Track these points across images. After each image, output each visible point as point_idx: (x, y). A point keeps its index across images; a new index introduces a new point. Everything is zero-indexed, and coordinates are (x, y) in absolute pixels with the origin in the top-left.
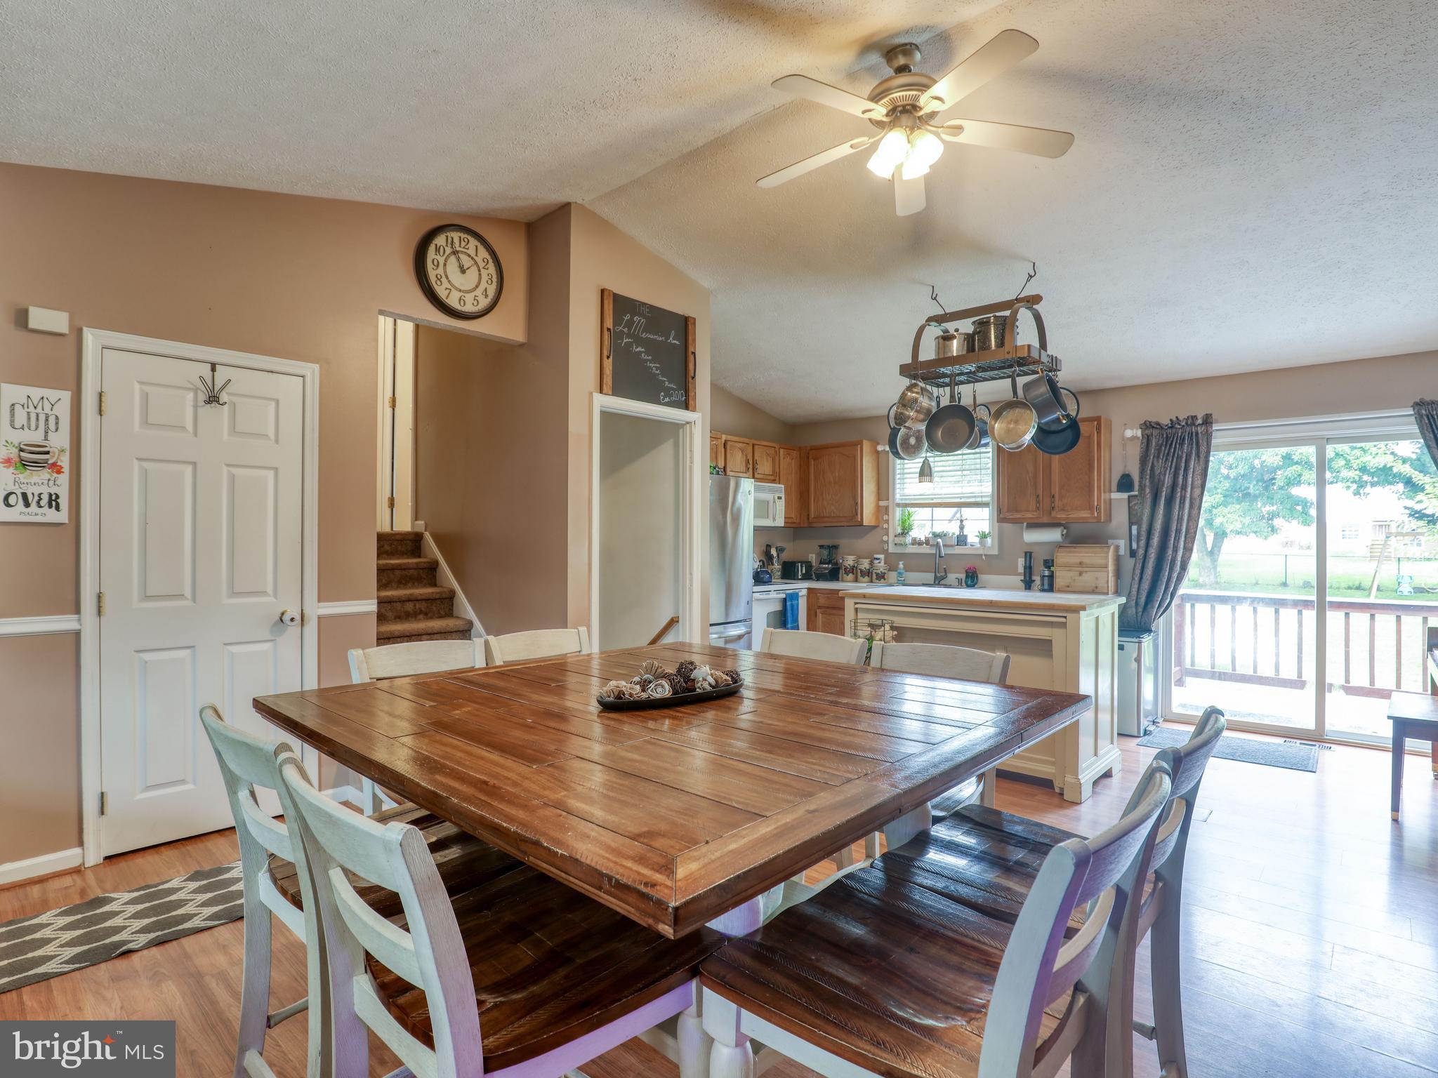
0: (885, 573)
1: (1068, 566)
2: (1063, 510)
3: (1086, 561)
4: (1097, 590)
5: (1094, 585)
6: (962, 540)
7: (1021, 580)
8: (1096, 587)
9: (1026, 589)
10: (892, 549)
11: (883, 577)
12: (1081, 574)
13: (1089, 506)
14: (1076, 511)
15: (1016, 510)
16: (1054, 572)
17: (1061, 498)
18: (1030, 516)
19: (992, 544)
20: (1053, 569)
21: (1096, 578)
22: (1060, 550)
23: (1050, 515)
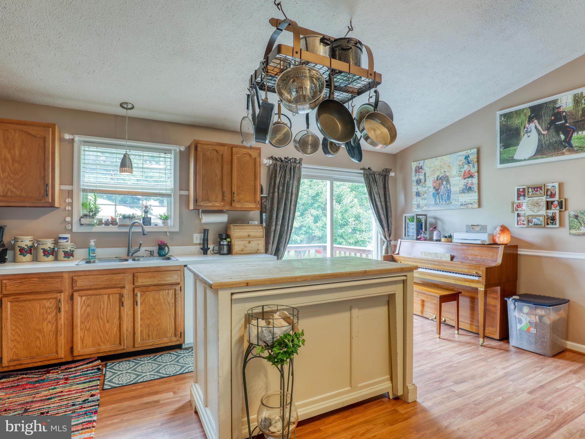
0: (73, 251)
1: (241, 238)
2: (239, 202)
3: (252, 234)
4: (259, 252)
5: (257, 249)
6: (147, 221)
7: (201, 248)
8: (258, 250)
9: (204, 254)
10: (76, 228)
11: (72, 255)
12: (249, 242)
13: (255, 201)
14: (247, 203)
15: (208, 200)
16: (230, 242)
17: (238, 194)
18: (218, 205)
19: (173, 225)
20: (229, 240)
21: (258, 244)
22: (235, 227)
23: (231, 205)
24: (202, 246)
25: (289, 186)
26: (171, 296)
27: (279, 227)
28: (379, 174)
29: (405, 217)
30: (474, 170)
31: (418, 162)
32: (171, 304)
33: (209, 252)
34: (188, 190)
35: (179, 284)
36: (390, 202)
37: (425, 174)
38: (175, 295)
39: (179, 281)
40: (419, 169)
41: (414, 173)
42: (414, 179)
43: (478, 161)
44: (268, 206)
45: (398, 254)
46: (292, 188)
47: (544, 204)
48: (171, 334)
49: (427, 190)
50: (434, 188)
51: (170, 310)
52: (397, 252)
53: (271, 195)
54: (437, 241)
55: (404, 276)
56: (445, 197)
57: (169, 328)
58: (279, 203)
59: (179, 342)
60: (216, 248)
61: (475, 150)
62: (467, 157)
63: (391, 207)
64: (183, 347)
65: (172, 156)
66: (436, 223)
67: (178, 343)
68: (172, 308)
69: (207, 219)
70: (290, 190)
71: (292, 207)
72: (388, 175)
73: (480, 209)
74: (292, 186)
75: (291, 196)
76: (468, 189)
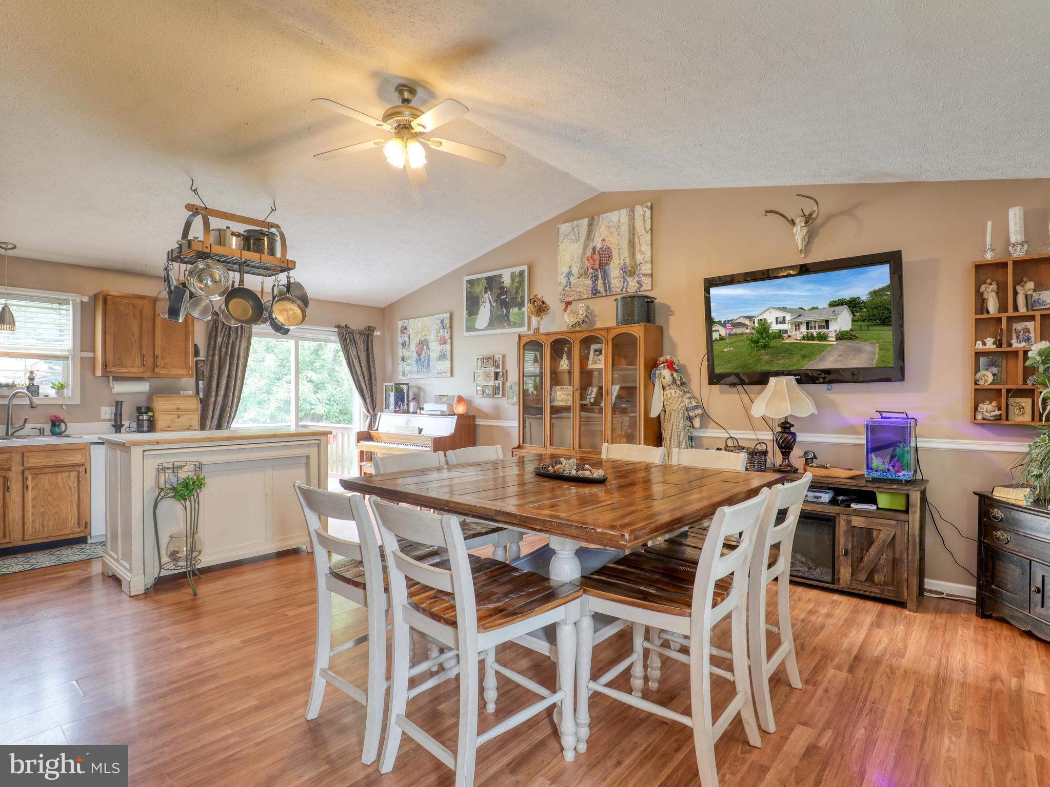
1: (167, 411)
2: (164, 367)
3: (182, 407)
4: (191, 427)
5: (188, 424)
6: (33, 390)
7: (112, 425)
9: (116, 432)
13: (185, 366)
14: (174, 369)
15: (121, 365)
16: (153, 416)
17: (163, 358)
18: (135, 371)
19: (72, 395)
20: (150, 414)
21: (191, 419)
22: (159, 399)
23: (154, 371)
24: (113, 423)
25: (235, 348)
26: (72, 479)
27: (220, 399)
28: (359, 333)
29: (386, 386)
30: (448, 336)
31: (404, 321)
32: (73, 490)
33: (123, 429)
34: (94, 350)
35: (84, 465)
36: (374, 368)
37: (409, 335)
38: (78, 477)
39: (83, 461)
40: (404, 329)
41: (399, 333)
42: (400, 340)
43: (451, 327)
44: (206, 372)
45: (377, 430)
46: (239, 350)
47: (492, 375)
48: (73, 524)
49: (411, 355)
50: (417, 352)
51: (72, 496)
52: (375, 428)
53: (210, 358)
54: (413, 413)
55: (318, 440)
56: (426, 365)
57: (70, 517)
58: (220, 368)
59: (83, 533)
60: (134, 425)
61: (448, 315)
62: (442, 321)
63: (375, 374)
64: (89, 541)
65: (70, 307)
66: (419, 393)
67: (82, 535)
68: (75, 493)
69: (120, 388)
70: (237, 352)
71: (239, 373)
72: (371, 334)
73: (452, 378)
74: (239, 347)
75: (238, 360)
76: (442, 357)
